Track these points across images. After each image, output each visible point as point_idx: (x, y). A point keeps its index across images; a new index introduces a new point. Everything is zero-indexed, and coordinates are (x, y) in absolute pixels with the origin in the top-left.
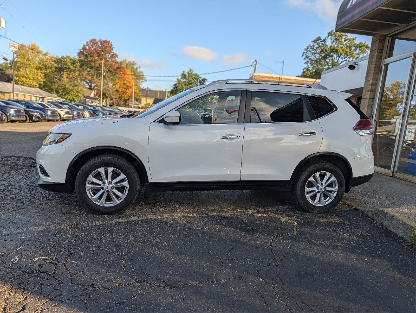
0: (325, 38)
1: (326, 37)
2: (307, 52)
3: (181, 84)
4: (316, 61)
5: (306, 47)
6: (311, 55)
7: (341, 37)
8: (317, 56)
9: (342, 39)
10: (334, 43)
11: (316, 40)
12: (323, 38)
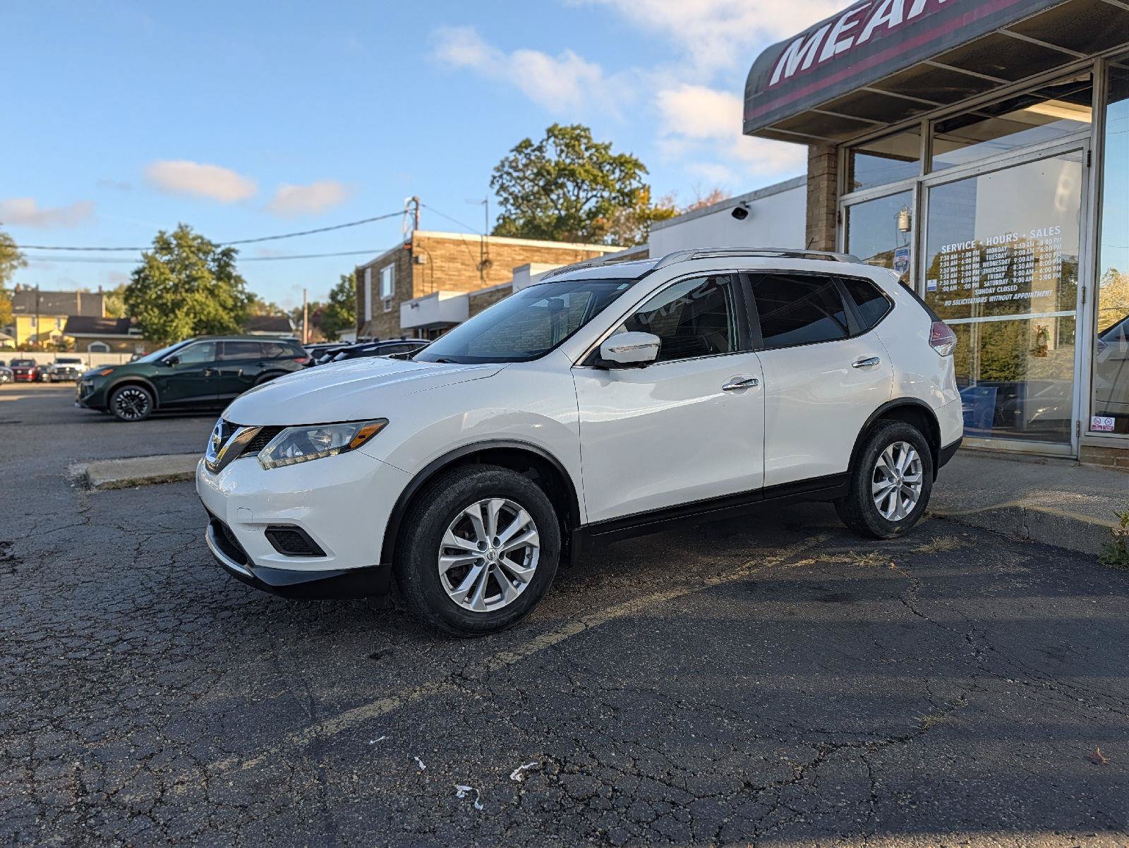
0: (541, 143)
1: (543, 141)
2: (501, 177)
3: (158, 268)
4: (526, 198)
5: (498, 164)
6: (513, 182)
7: (579, 141)
8: (526, 186)
9: (580, 145)
10: (563, 155)
11: (520, 146)
12: (536, 144)
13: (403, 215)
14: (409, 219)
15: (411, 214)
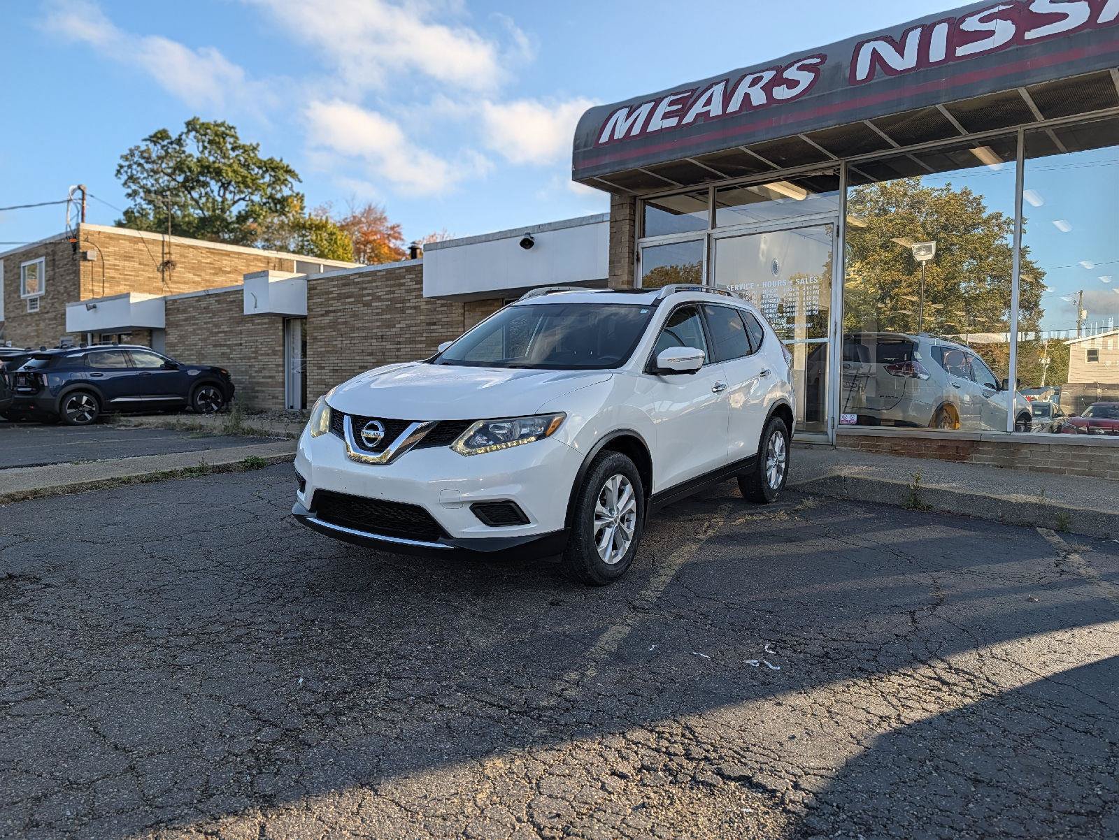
0: (180, 136)
1: (182, 133)
2: (130, 167)
4: (161, 192)
5: (126, 152)
6: (145, 175)
7: (224, 138)
8: (161, 181)
9: (225, 143)
10: (206, 152)
11: (155, 136)
12: (174, 136)
13: (66, 204)
14: (73, 209)
15: (75, 204)
